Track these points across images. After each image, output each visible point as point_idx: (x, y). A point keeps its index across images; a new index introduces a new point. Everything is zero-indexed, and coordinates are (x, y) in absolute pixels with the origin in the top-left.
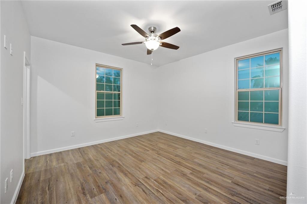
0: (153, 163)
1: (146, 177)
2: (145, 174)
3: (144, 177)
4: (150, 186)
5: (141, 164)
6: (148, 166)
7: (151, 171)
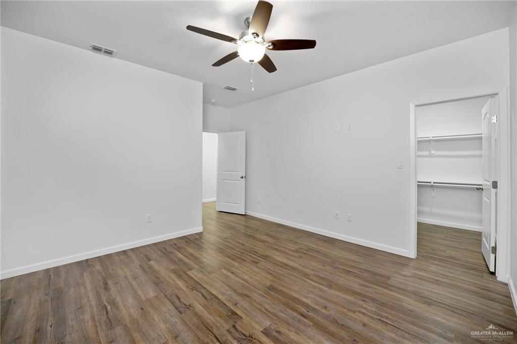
0: (248, 285)
1: (257, 263)
2: (260, 266)
3: (260, 263)
4: (250, 256)
5: (272, 281)
6: (257, 278)
7: (251, 270)
